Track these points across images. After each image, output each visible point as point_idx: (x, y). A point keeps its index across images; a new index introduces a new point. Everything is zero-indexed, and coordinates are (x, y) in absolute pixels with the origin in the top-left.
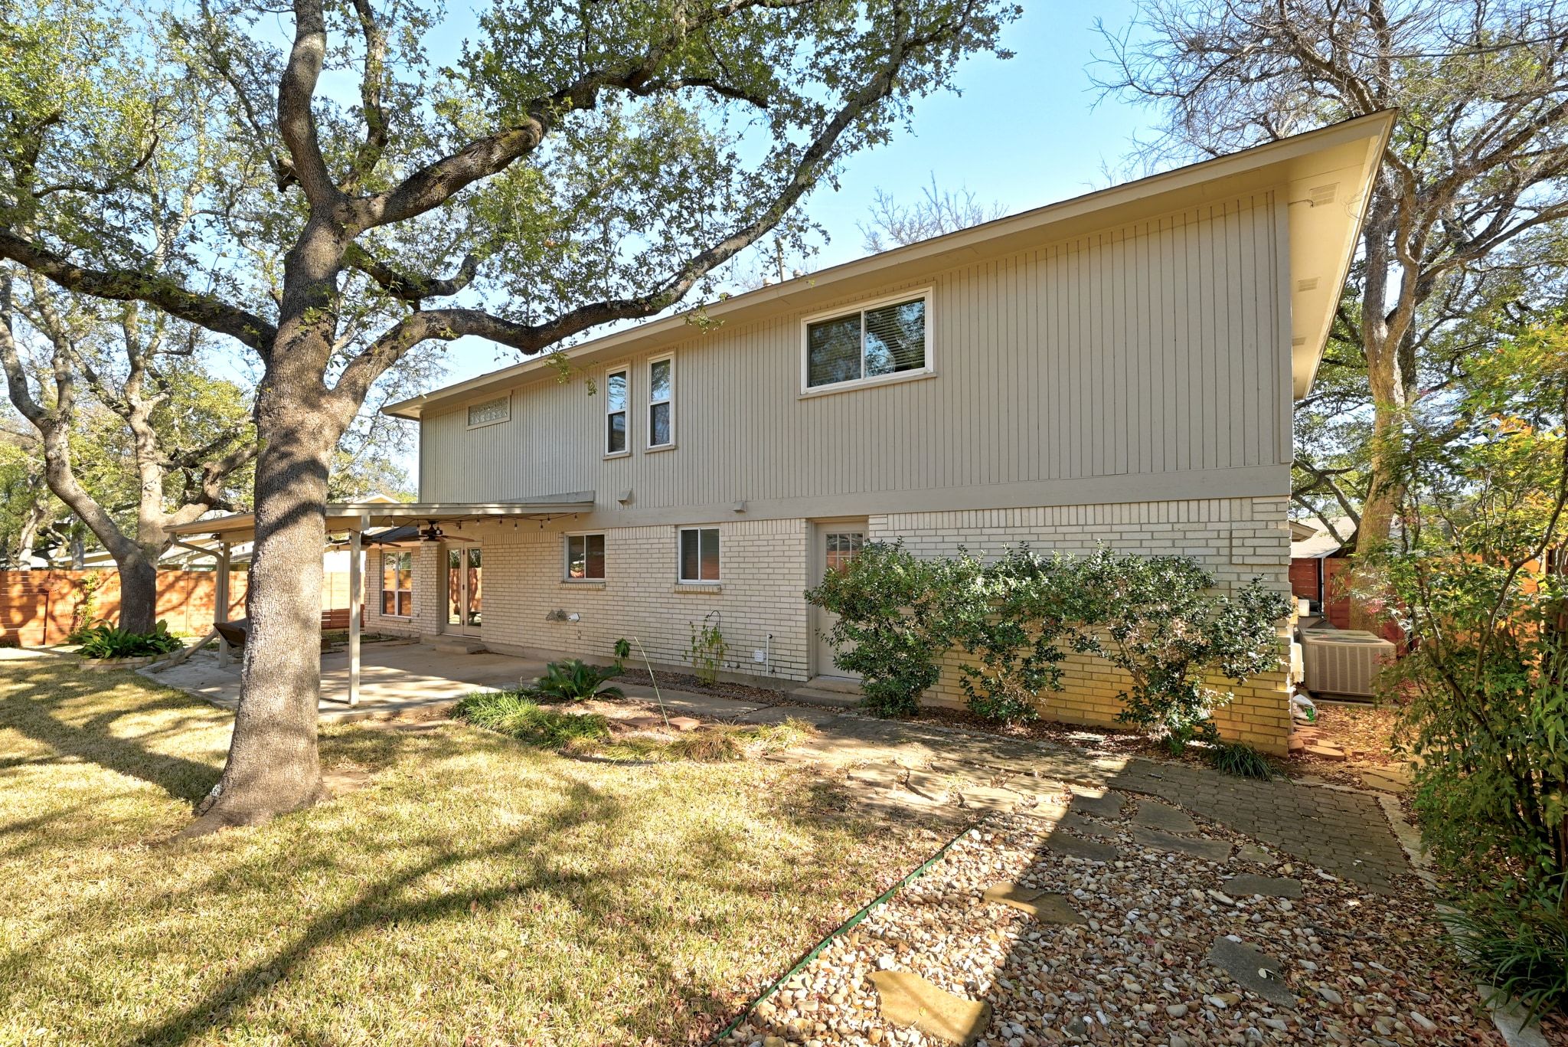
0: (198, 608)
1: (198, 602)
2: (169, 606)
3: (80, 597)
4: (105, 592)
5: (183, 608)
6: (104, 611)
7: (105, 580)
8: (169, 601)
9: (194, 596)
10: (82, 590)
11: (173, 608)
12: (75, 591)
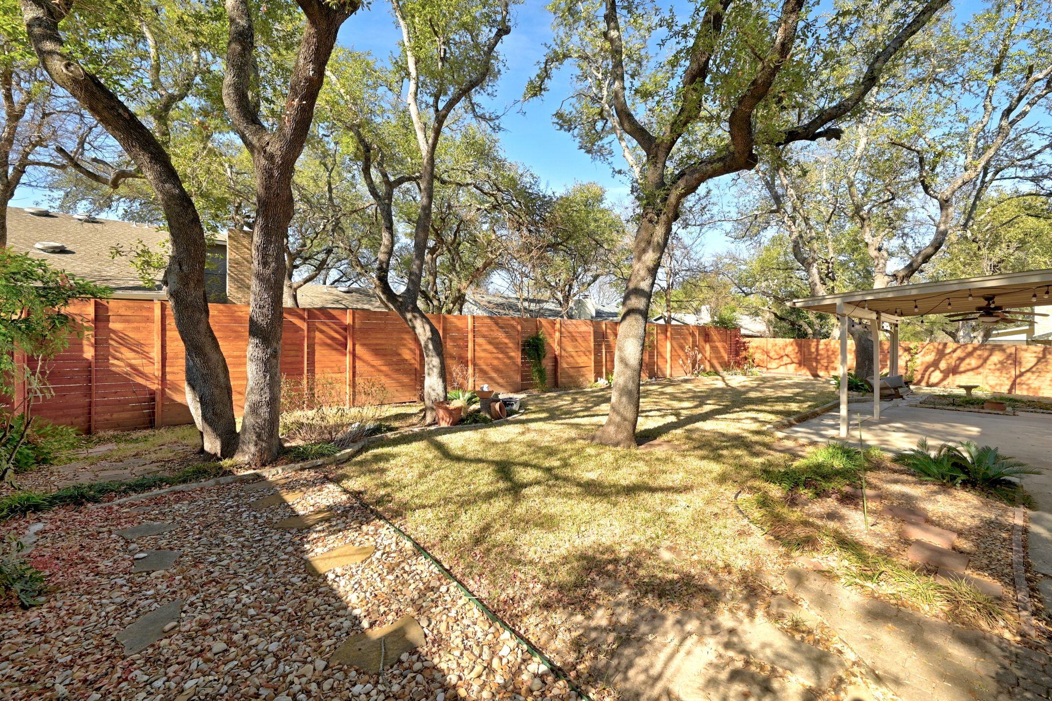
0: (993, 371)
1: (993, 367)
2: (969, 367)
3: (908, 357)
4: (923, 356)
5: (980, 370)
6: (924, 366)
7: (923, 348)
8: (969, 364)
9: (989, 362)
10: (910, 353)
11: (972, 370)
12: (906, 353)
